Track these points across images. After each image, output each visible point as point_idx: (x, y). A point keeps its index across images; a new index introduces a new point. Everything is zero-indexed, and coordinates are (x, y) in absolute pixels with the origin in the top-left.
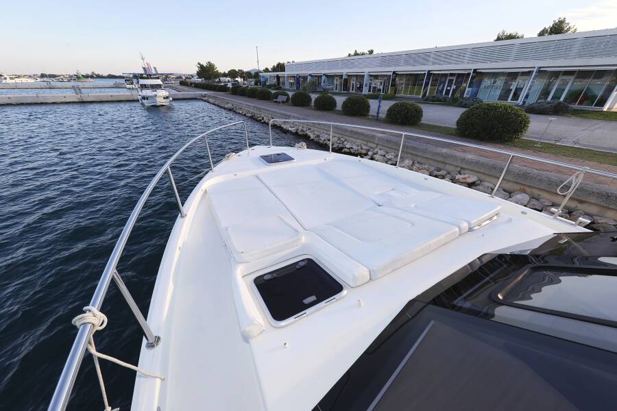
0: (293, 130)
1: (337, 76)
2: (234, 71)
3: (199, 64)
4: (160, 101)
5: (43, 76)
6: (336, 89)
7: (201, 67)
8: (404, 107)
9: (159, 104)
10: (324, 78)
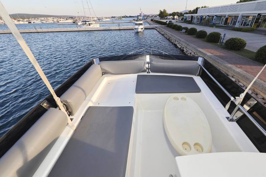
0: (180, 47)
1: (223, 16)
2: (175, 13)
3: (160, 10)
4: (140, 30)
5: (112, 17)
6: (221, 23)
7: (161, 12)
8: (233, 41)
9: (139, 31)
10: (215, 17)
